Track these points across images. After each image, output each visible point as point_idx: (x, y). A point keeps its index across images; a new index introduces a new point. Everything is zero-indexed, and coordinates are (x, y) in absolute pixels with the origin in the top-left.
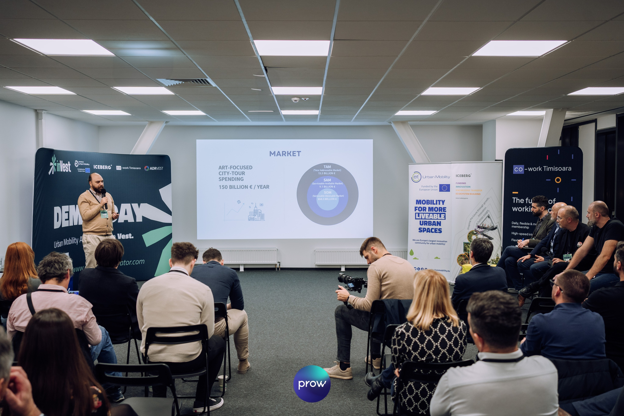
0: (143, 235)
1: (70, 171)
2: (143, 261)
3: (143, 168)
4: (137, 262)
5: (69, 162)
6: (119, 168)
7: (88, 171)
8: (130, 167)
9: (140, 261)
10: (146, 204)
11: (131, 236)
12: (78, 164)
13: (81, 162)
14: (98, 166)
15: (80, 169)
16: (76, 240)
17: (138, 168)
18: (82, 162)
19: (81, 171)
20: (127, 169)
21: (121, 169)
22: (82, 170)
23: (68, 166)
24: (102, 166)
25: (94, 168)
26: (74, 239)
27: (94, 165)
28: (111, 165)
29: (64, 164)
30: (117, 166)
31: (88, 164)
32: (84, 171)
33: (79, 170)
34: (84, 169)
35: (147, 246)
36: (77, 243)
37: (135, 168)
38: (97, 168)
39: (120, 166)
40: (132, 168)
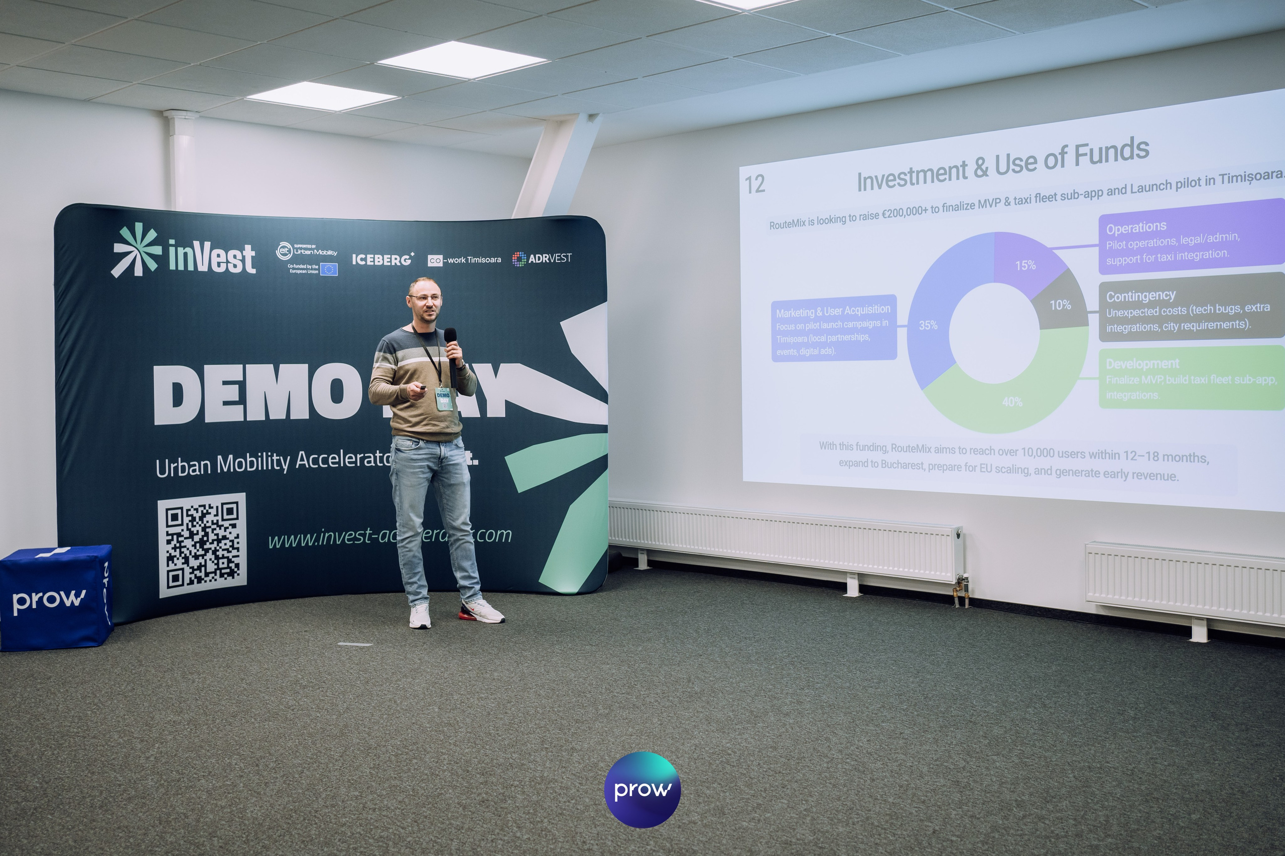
0: (510, 459)
1: (254, 271)
2: (507, 534)
3: (507, 259)
4: (491, 534)
5: (248, 247)
6: (435, 261)
7: (329, 270)
8: (469, 258)
9: (499, 532)
10: (519, 364)
11: (472, 459)
12: (289, 251)
13: (304, 246)
14: (369, 256)
15: (297, 267)
16: (279, 461)
17: (493, 260)
18: (309, 246)
19: (304, 272)
20: (461, 264)
21: (441, 265)
22: (307, 269)
23: (239, 256)
24: (381, 257)
25: (354, 263)
26: (272, 456)
27: (354, 256)
28: (413, 254)
29: (216, 252)
30: (430, 257)
31: (330, 253)
32: (317, 272)
33: (294, 269)
34: (317, 267)
35: (520, 490)
36: (286, 468)
37: (483, 260)
38: (363, 263)
39: (441, 257)
40: (474, 260)
